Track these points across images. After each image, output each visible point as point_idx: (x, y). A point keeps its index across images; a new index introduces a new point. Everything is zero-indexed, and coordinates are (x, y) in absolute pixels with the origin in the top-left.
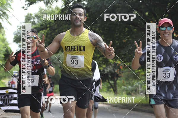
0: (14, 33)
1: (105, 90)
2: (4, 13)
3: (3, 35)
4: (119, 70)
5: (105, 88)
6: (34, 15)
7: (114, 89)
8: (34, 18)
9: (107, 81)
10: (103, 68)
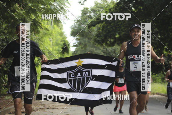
0: (71, 27)
2: (62, 8)
3: (61, 29)
6: (90, 9)
8: (90, 13)
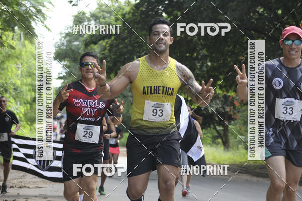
0: (55, 44)
1: (209, 142)
2: (39, 11)
4: (232, 107)
5: (208, 138)
6: (89, 14)
7: (224, 140)
8: (89, 20)
9: (212, 126)
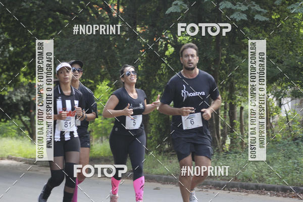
10: (8, 92)
